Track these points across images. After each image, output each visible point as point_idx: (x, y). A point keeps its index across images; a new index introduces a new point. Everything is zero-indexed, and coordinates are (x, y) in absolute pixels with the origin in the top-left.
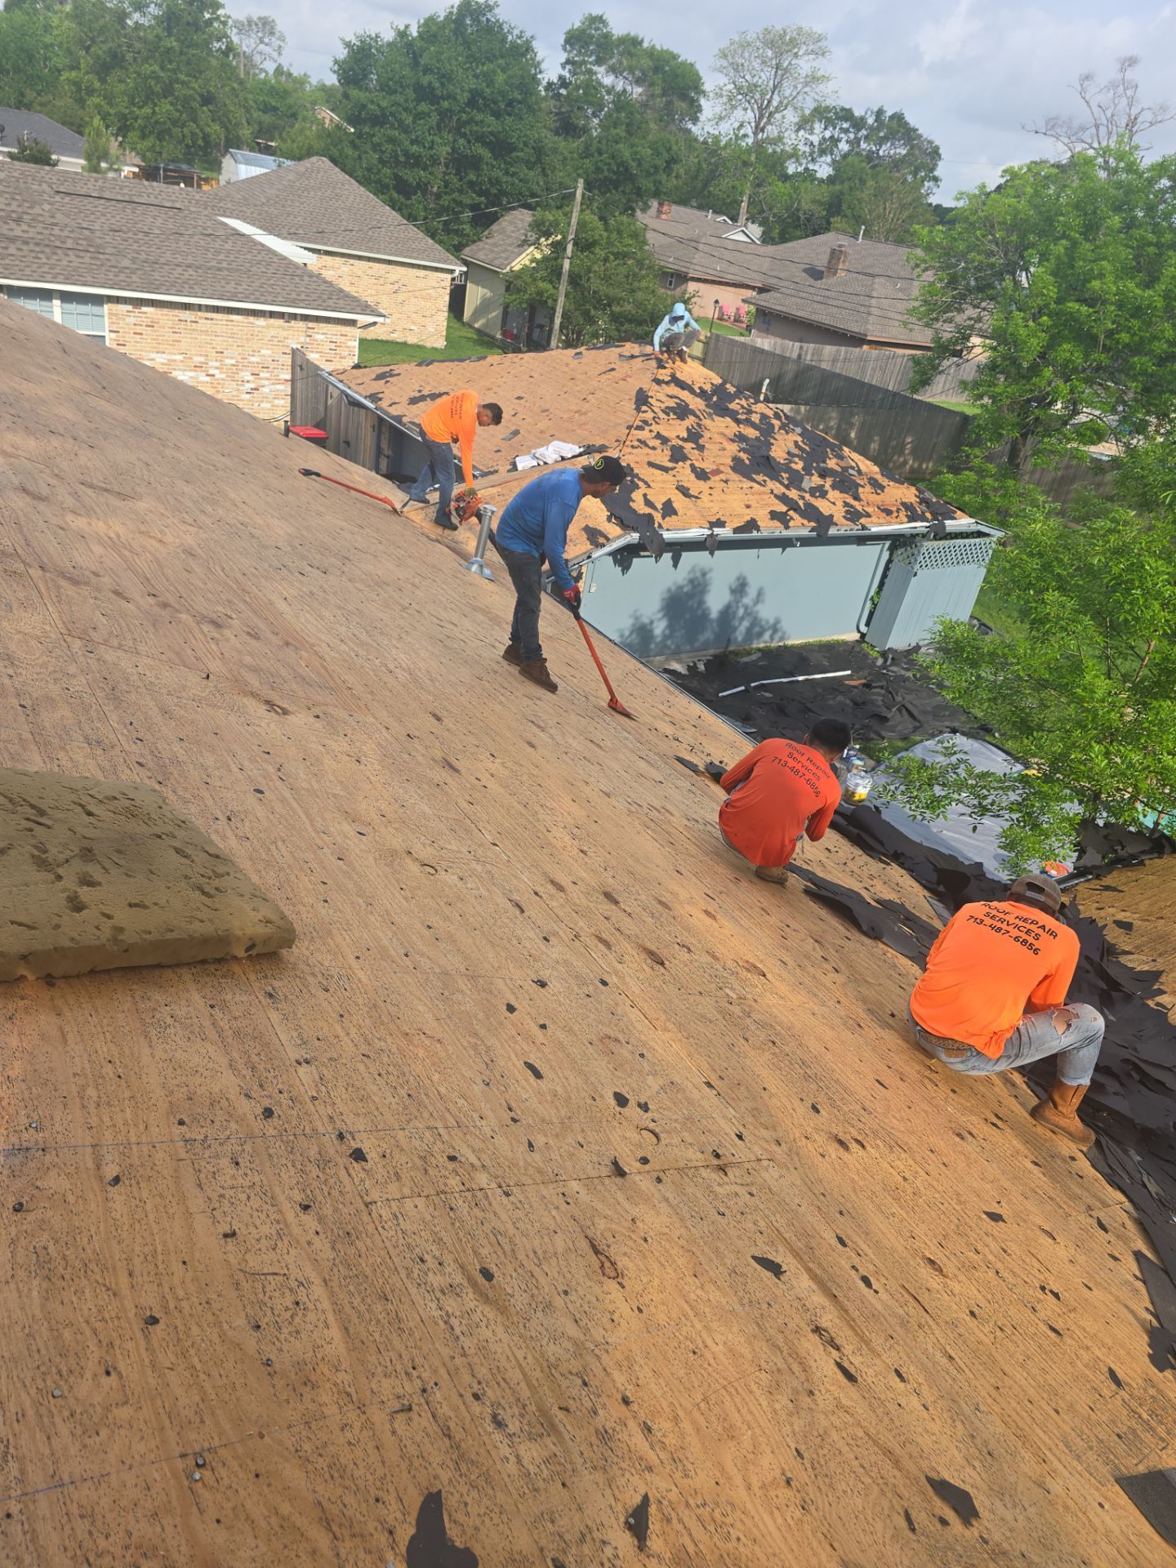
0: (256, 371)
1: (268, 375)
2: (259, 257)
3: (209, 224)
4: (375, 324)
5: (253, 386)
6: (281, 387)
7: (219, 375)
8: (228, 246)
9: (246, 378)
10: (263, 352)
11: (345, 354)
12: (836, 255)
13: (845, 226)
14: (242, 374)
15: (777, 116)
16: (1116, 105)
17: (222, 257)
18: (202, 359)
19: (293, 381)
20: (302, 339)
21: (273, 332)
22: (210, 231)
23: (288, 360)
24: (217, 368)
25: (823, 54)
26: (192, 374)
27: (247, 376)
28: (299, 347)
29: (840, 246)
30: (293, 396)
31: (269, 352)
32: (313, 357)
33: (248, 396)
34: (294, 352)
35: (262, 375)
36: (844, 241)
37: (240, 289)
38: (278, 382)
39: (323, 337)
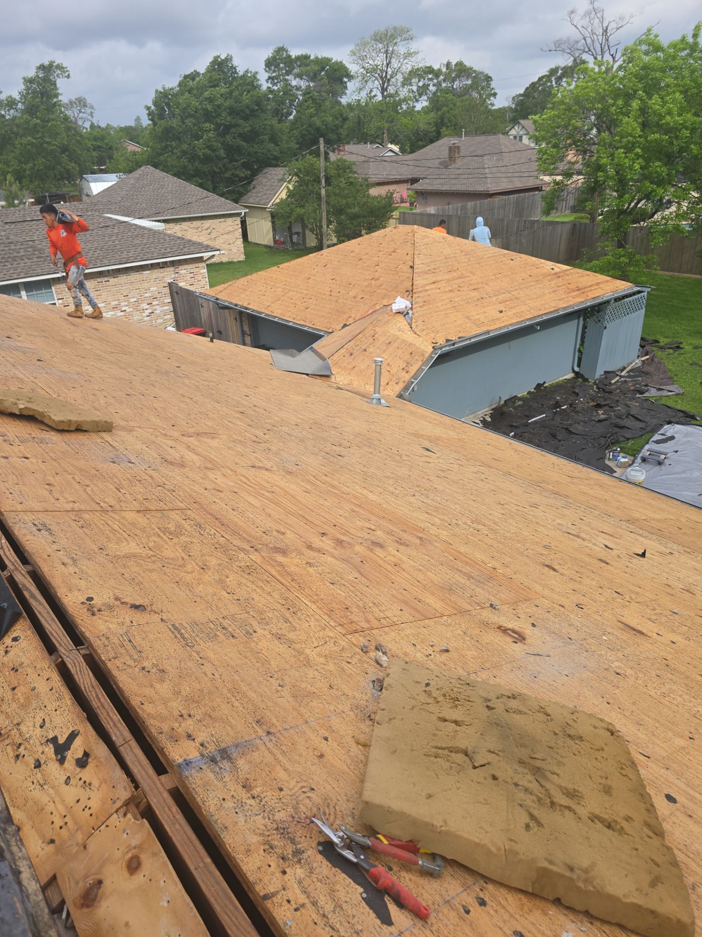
0: (149, 302)
1: (157, 302)
2: (136, 233)
3: (101, 220)
4: (214, 256)
5: (150, 311)
6: (167, 308)
7: (128, 310)
8: (115, 231)
9: (145, 307)
10: (152, 289)
11: (200, 278)
12: (453, 150)
13: (450, 132)
14: (143, 305)
15: (393, 80)
16: (592, 24)
17: (114, 238)
18: (117, 302)
19: (173, 302)
20: (173, 276)
21: (155, 276)
22: (103, 225)
23: (167, 290)
24: (126, 306)
25: (412, 39)
26: (112, 313)
27: (145, 306)
28: (172, 281)
29: (454, 144)
30: (175, 311)
31: (155, 288)
32: (182, 284)
33: (148, 318)
34: (170, 285)
35: (154, 303)
36: (454, 141)
37: (131, 255)
38: (164, 304)
39: (185, 271)
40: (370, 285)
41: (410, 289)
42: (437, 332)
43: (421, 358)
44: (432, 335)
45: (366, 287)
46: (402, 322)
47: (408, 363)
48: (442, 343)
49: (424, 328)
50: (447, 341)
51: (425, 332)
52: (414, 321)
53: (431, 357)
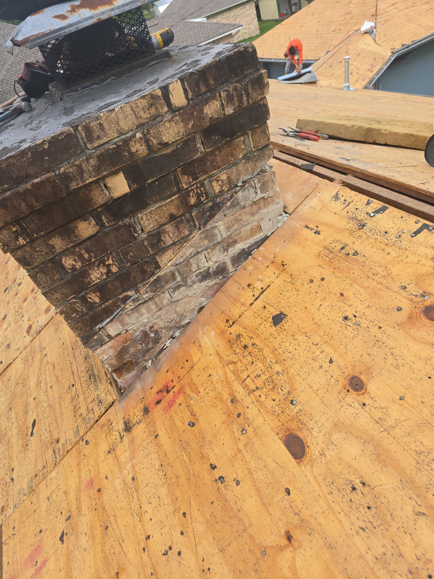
4: (239, 30)
40: (345, 19)
41: (375, 13)
42: (395, 41)
43: (382, 61)
44: (391, 43)
45: (343, 20)
46: (368, 39)
47: (372, 66)
48: (399, 48)
49: (385, 39)
50: (403, 45)
51: (385, 43)
52: (377, 36)
53: (390, 59)
